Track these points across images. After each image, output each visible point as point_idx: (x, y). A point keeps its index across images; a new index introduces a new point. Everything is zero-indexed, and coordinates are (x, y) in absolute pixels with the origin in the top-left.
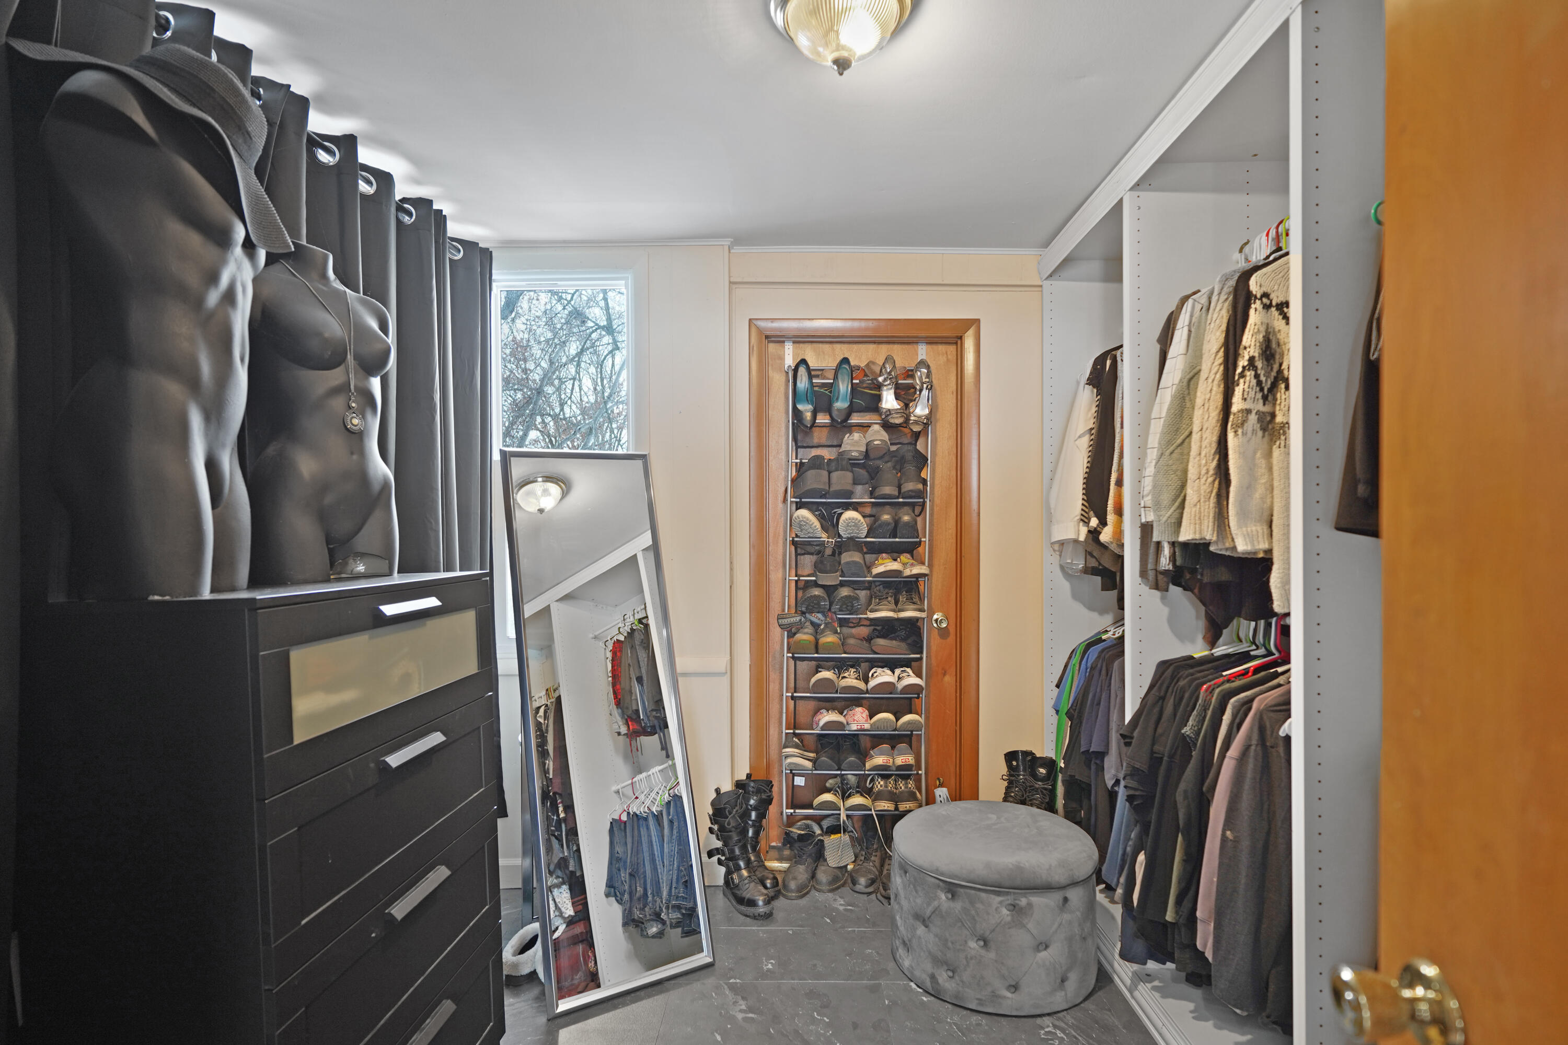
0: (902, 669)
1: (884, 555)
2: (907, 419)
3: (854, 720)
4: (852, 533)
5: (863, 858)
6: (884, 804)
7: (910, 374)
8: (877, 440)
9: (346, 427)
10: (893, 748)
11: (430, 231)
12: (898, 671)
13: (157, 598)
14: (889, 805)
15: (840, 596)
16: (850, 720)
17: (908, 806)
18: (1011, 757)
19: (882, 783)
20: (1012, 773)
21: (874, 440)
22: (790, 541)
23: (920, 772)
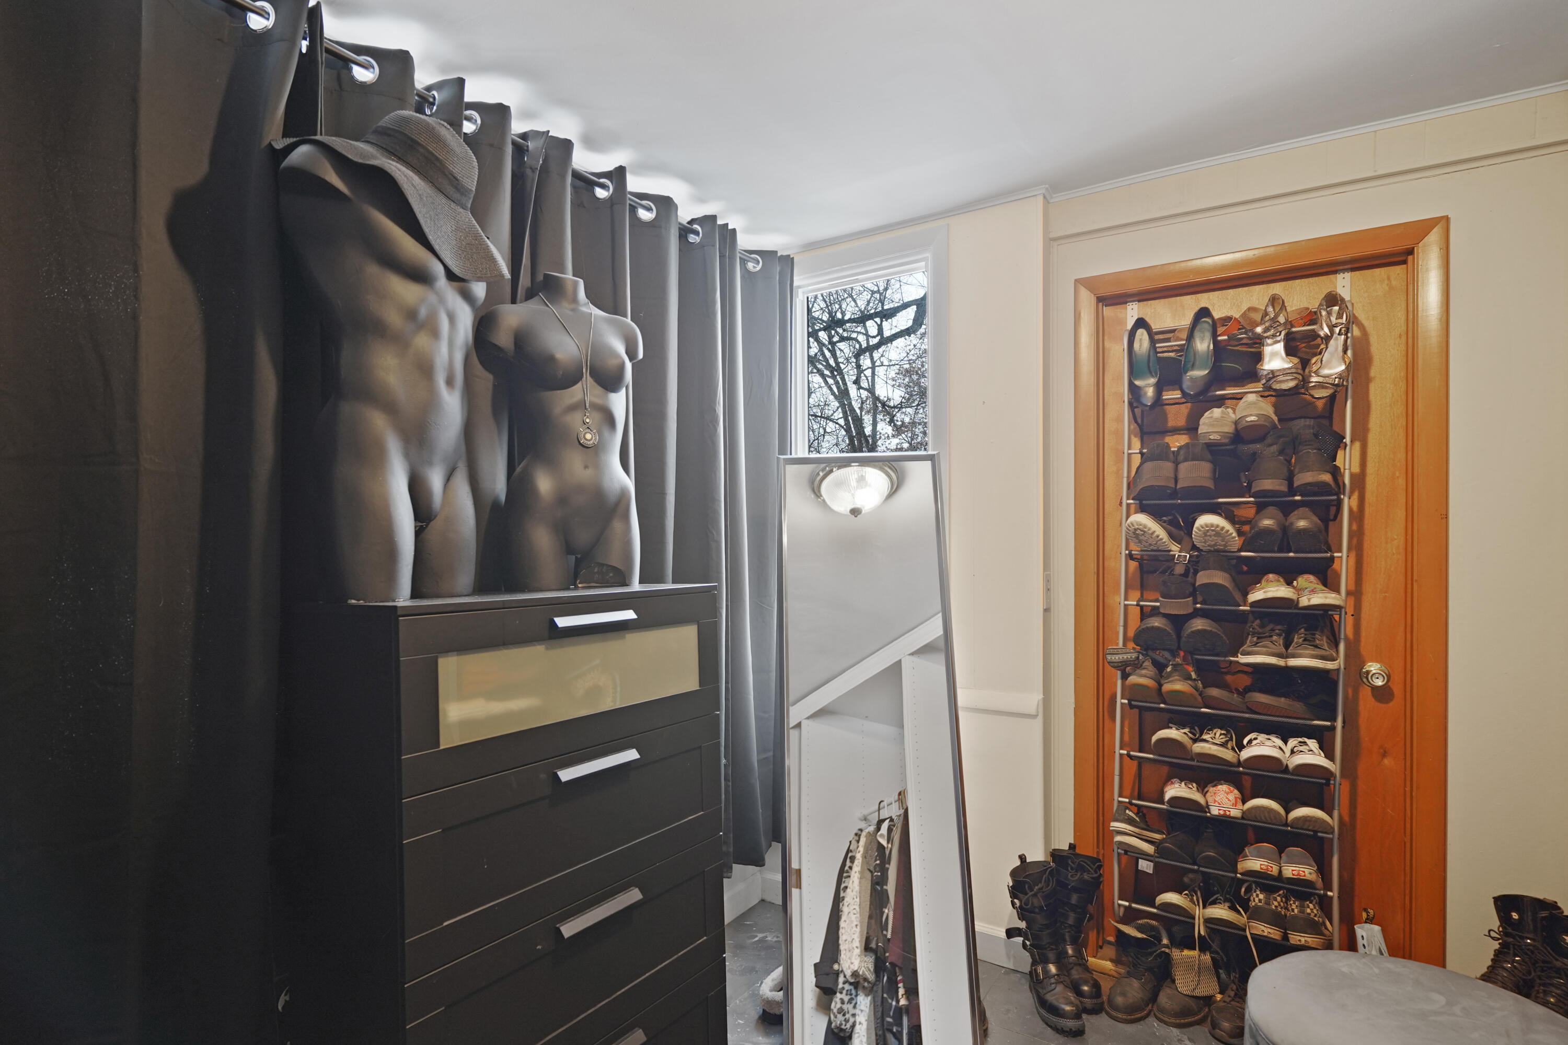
0: (1300, 739)
1: (1271, 576)
2: (1305, 381)
3: (1215, 801)
4: (1215, 545)
5: (1232, 994)
6: (1263, 928)
7: (1312, 318)
8: (1251, 415)
9: (579, 442)
10: (1281, 852)
11: (714, 246)
12: (1292, 742)
13: (353, 601)
14: (1270, 930)
15: (1190, 631)
16: (1210, 799)
17: (1303, 939)
18: (1505, 904)
19: (1261, 896)
20: (1510, 930)
21: (1247, 416)
22: (1126, 555)
23: (1330, 893)
